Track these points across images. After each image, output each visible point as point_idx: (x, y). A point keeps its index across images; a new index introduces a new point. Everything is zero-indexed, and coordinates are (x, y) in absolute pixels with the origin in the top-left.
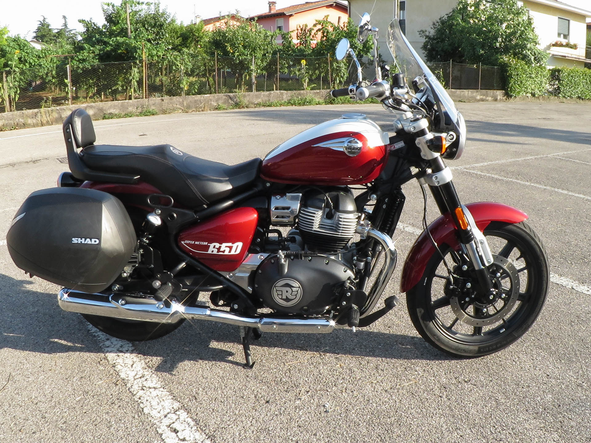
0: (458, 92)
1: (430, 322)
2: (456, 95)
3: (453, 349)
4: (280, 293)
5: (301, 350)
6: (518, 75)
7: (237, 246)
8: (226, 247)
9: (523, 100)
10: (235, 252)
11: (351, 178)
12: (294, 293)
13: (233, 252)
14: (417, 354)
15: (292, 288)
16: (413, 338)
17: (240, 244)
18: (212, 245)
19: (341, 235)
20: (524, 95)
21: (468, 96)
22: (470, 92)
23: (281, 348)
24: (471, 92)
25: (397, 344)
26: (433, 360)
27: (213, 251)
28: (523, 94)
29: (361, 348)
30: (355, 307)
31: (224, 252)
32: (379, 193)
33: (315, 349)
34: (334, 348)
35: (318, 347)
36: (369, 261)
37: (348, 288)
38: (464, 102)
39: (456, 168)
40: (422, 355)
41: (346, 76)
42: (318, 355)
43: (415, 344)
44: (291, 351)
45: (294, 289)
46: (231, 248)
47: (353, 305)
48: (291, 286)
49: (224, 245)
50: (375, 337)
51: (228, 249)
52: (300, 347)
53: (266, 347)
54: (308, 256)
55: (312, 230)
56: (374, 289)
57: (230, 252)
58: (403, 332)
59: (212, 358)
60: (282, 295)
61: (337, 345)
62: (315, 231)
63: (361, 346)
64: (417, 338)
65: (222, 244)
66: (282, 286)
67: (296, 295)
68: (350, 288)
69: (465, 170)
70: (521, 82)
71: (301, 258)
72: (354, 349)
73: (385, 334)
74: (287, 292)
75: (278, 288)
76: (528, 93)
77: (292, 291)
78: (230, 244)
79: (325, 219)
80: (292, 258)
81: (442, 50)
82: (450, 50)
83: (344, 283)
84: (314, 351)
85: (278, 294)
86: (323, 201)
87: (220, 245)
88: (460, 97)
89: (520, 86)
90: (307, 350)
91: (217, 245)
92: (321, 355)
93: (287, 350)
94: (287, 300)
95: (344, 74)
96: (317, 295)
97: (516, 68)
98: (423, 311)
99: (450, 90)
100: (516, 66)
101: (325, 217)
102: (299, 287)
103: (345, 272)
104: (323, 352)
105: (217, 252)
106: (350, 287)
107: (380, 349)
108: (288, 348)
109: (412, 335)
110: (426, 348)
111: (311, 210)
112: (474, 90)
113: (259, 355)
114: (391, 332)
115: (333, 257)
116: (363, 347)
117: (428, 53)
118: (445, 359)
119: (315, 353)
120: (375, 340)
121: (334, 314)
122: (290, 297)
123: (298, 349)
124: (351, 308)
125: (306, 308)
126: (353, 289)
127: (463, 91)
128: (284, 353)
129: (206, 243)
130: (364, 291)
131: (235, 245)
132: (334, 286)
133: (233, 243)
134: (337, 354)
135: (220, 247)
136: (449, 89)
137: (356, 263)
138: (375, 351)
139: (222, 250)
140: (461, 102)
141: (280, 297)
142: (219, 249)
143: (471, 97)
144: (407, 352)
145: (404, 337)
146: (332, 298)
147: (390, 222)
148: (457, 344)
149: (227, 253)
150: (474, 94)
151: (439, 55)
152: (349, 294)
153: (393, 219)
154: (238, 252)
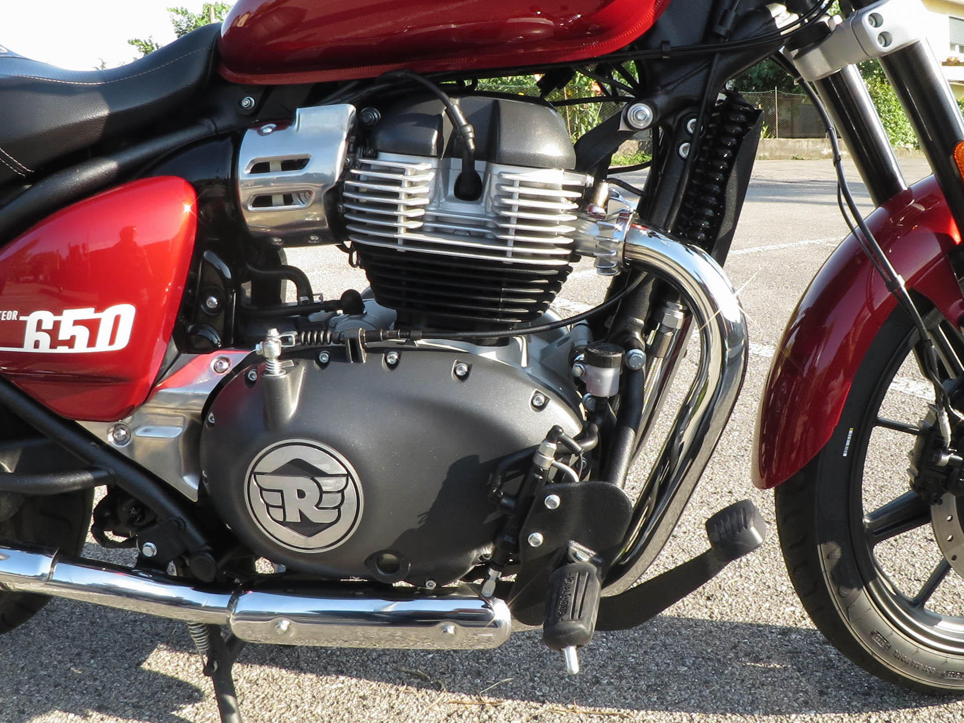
0: (790, 143)
1: (860, 588)
2: (788, 147)
3: (930, 675)
4: (275, 499)
5: (419, 688)
6: (889, 111)
7: (117, 319)
8: (77, 323)
9: (900, 154)
10: (112, 342)
11: (544, 21)
12: (330, 501)
13: (102, 345)
14: (806, 692)
15: (321, 480)
16: (785, 632)
17: (127, 312)
18: (31, 320)
19: (515, 255)
20: (902, 146)
21: (808, 149)
22: (810, 143)
23: (359, 677)
24: (813, 142)
25: (737, 657)
26: (860, 711)
27: (37, 345)
28: (899, 144)
29: (621, 678)
30: (582, 553)
31: (70, 343)
32: (661, 100)
33: (467, 685)
34: (532, 680)
35: (479, 674)
36: (634, 366)
37: (552, 476)
38: (802, 159)
39: (812, 242)
40: (822, 693)
41: (596, 122)
42: (475, 708)
43: (794, 654)
44: (387, 688)
45: (328, 484)
46: (93, 326)
47: (575, 547)
48: (314, 473)
49: (69, 315)
50: (667, 634)
51: (83, 334)
52: (418, 676)
53: (312, 672)
54: (386, 350)
55: (395, 241)
56: (660, 479)
57: (92, 342)
58: (752, 614)
59: (135, 706)
60: (283, 507)
61: (543, 666)
62: (407, 242)
63: (620, 668)
64: (798, 631)
65: (60, 314)
66: (281, 471)
67: (338, 507)
68: (561, 475)
69: (829, 244)
70: (896, 123)
71: (357, 358)
72: (598, 682)
73: (697, 623)
74: (301, 494)
75: (268, 482)
76: (907, 142)
77: (322, 492)
78: (88, 313)
79: (449, 199)
80: (324, 358)
81: (759, 77)
82: (771, 77)
83: (533, 452)
84: (461, 690)
85: (268, 506)
86: (436, 123)
87: (58, 318)
88: (794, 152)
89: (894, 131)
90: (438, 688)
91: (47, 318)
92: (483, 706)
93: (374, 685)
94: (306, 527)
95: (594, 120)
96: (428, 505)
97: (886, 100)
98: (838, 553)
99: (777, 139)
100: (887, 96)
101: (451, 192)
102: (349, 475)
103: (540, 408)
104: (492, 694)
105: (52, 346)
106: (560, 473)
107: (684, 677)
108: (381, 679)
109: (781, 623)
110: (829, 665)
111: (388, 159)
112: (818, 139)
113: (280, 701)
114: (717, 617)
115: (491, 354)
116: (626, 672)
117: (734, 82)
118: (897, 706)
119: (466, 699)
120: (665, 645)
121: (498, 582)
122: (316, 516)
123: (409, 684)
124: (566, 559)
125: (389, 557)
126: (570, 479)
127: (798, 141)
128: (364, 698)
129: (12, 315)
130: (619, 485)
131: (107, 317)
132: (493, 466)
133: (100, 308)
134: (538, 700)
135: (57, 325)
136: (775, 137)
137: (584, 373)
138: (666, 685)
139: (63, 335)
140: (797, 159)
141: (278, 514)
142: (54, 332)
143: (813, 152)
144: (773, 684)
145: (757, 631)
146: (491, 517)
147: (710, 212)
148: (941, 656)
149: (81, 347)
150: (818, 147)
151: (754, 85)
152: (556, 499)
153: (721, 198)
154: (122, 341)
